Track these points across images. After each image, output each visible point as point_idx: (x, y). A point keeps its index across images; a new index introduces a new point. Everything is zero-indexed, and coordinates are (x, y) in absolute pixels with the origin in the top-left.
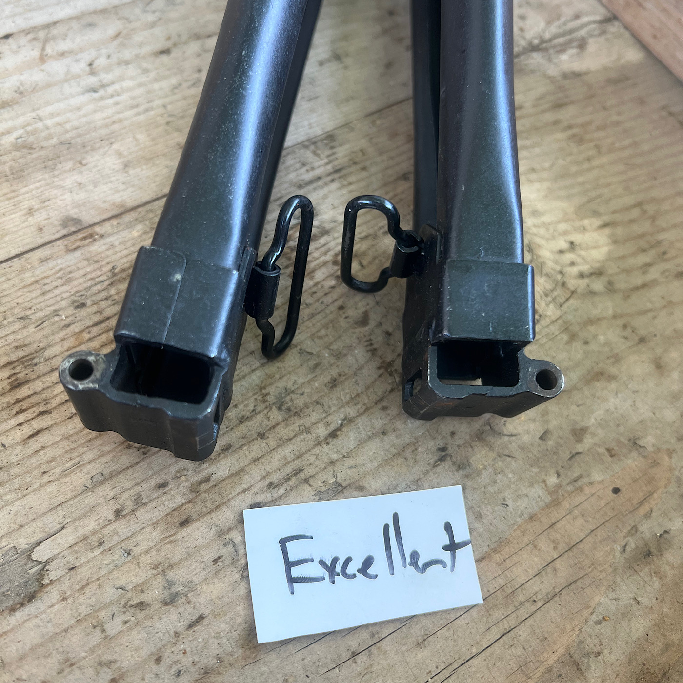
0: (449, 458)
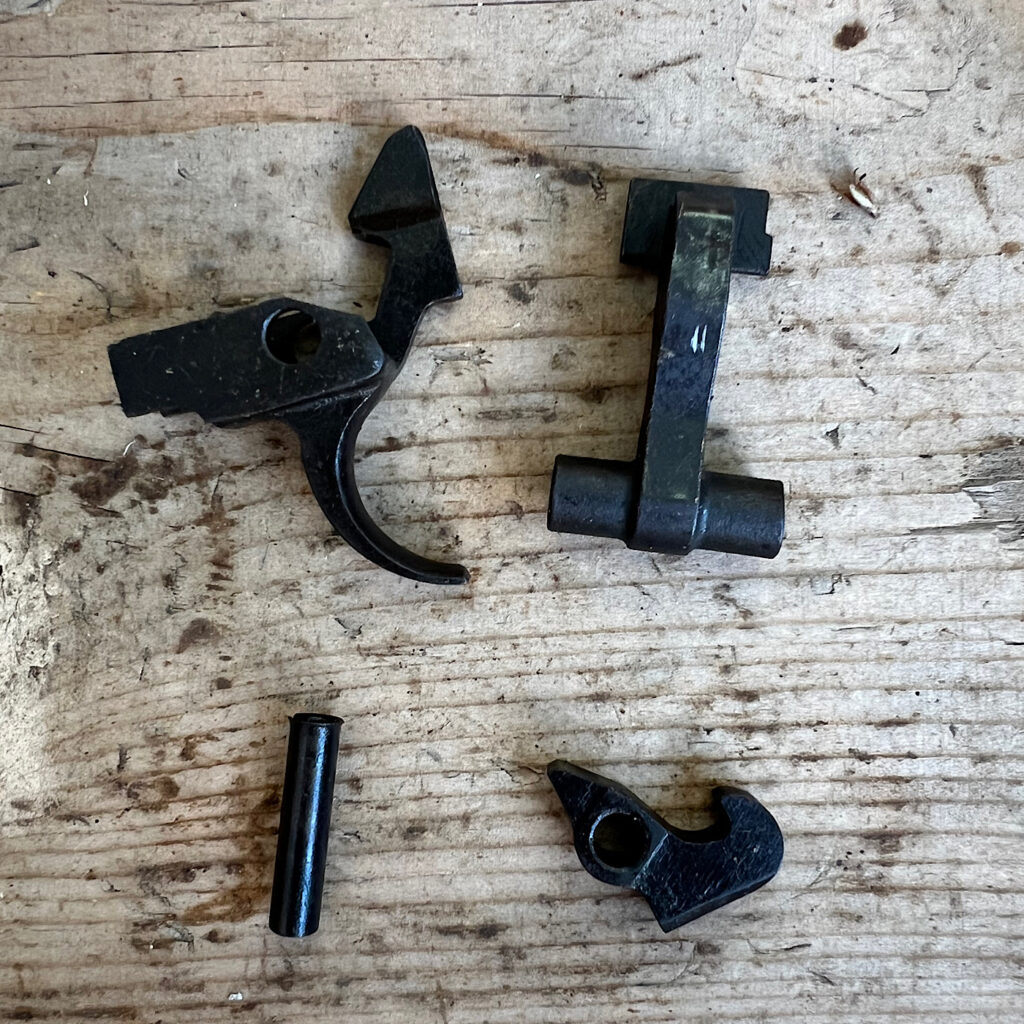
0: (221, 298)
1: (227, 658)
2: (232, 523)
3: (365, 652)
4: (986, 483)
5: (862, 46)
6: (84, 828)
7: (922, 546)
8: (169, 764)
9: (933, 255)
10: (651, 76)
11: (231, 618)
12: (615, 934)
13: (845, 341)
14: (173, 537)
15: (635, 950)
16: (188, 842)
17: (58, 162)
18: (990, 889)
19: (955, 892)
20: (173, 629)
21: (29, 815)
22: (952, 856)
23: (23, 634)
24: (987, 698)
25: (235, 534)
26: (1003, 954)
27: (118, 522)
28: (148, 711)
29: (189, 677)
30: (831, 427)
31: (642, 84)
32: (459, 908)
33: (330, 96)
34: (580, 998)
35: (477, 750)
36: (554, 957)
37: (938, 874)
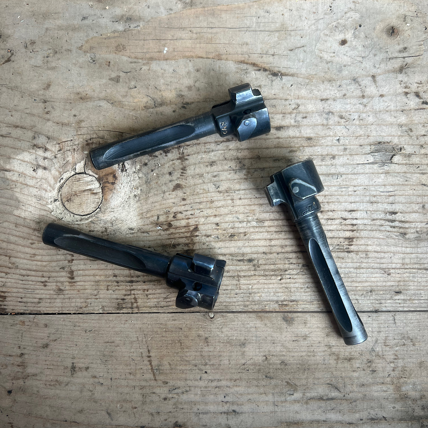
0: (184, 102)
1: (185, 193)
2: (187, 159)
3: (220, 192)
4: (375, 153)
5: (346, 45)
6: (148, 235)
7: (359, 168)
8: (169, 219)
9: (363, 97)
10: (294, 50)
11: (186, 183)
12: (282, 262)
13: (341, 117)
14: (171, 163)
15: (287, 266)
16: (175, 238)
17: (141, 67)
18: (375, 252)
19: (366, 252)
20: (171, 186)
21: (133, 232)
22: (366, 244)
23: (132, 187)
24: (375, 205)
25: (187, 162)
26: (378, 267)
27: (157, 158)
28: (164, 206)
29: (175, 198)
30: (338, 138)
31: (292, 52)
32: (243, 255)
33: (212, 52)
34: (273, 277)
35: (248, 216)
36: (267, 267)
37: (363, 248)
